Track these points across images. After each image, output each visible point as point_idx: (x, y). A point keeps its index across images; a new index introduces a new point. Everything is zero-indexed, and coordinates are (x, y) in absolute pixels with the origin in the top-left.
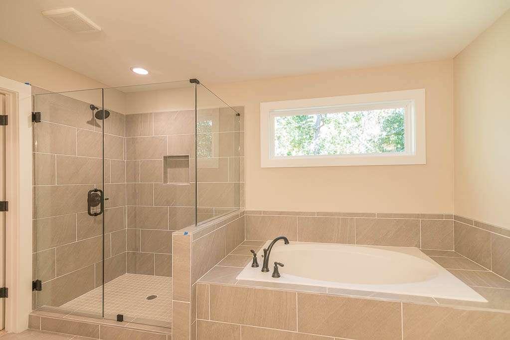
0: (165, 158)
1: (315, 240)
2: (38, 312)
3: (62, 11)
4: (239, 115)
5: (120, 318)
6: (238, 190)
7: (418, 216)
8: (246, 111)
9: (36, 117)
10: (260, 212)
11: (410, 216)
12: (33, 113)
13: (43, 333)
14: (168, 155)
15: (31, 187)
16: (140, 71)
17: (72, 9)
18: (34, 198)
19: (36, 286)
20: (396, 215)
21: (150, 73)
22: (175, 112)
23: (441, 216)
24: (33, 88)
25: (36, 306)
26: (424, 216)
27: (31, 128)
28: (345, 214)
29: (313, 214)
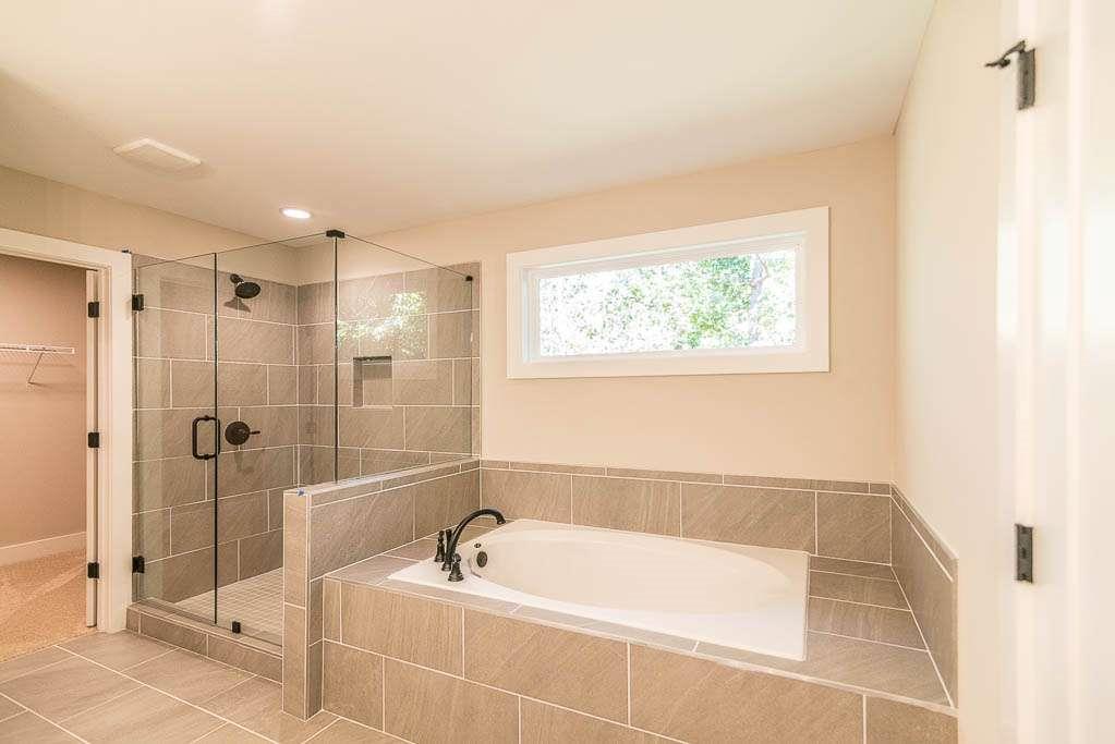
0: (358, 360)
1: (603, 525)
2: (140, 606)
3: (135, 144)
4: (469, 279)
5: (237, 628)
6: (468, 419)
7: (811, 484)
8: (484, 269)
9: (137, 303)
10: (506, 464)
11: (796, 483)
12: (133, 296)
13: (142, 638)
14: (360, 355)
15: (130, 411)
16: (297, 214)
17: (146, 141)
18: (136, 427)
19: (138, 565)
20: (763, 480)
21: (313, 215)
22: (367, 279)
23: (863, 487)
24: (133, 256)
25: (138, 594)
26: (823, 484)
27: (131, 319)
28: (660, 474)
29: (600, 470)
